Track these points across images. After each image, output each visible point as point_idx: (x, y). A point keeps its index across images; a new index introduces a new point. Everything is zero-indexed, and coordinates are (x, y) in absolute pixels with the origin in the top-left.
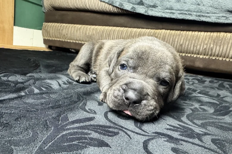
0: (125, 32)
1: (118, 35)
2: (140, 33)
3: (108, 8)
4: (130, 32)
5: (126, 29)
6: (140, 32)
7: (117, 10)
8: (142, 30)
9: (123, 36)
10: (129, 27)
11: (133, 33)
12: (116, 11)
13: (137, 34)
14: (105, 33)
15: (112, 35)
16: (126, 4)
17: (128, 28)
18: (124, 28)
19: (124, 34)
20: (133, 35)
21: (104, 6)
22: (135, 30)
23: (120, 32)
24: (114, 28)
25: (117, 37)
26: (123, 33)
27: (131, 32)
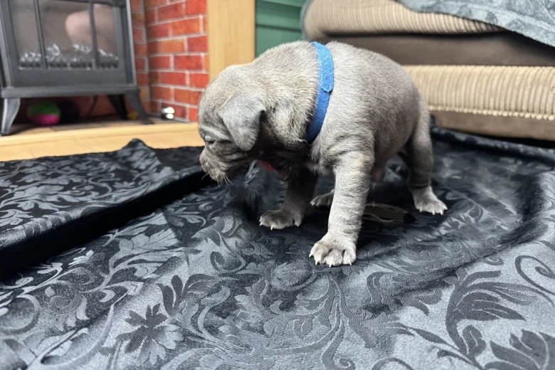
0: (497, 77)
1: (479, 85)
2: (537, 78)
3: (453, 24)
4: (511, 77)
5: (499, 69)
6: (536, 75)
7: (476, 27)
8: (541, 71)
9: (491, 87)
10: (507, 65)
11: (519, 78)
12: (473, 28)
13: (530, 80)
14: (446, 81)
15: (464, 86)
16: (503, 14)
17: (504, 67)
18: (493, 67)
19: (495, 83)
20: (517, 83)
21: (443, 22)
22: (522, 70)
23: (486, 79)
24: (469, 69)
25: (478, 90)
26: (491, 79)
27: (513, 77)
